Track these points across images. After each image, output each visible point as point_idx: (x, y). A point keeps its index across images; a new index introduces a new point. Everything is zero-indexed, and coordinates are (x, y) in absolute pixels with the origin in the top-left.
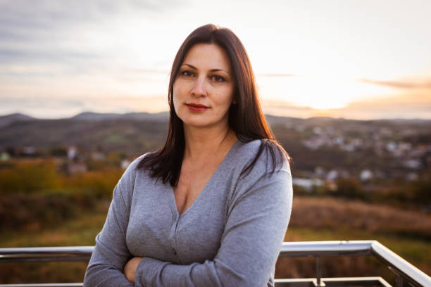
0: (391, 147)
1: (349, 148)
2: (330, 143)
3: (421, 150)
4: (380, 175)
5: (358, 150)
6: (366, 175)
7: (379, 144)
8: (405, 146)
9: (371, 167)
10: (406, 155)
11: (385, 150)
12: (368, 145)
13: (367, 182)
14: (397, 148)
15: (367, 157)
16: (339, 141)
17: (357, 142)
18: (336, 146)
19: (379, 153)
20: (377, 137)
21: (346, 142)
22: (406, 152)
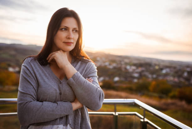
0: (128, 67)
1: (111, 67)
2: (103, 65)
3: (140, 70)
4: (122, 79)
5: (115, 68)
6: (116, 79)
7: (123, 66)
8: (134, 68)
9: (119, 76)
10: (134, 71)
11: (126, 69)
12: (119, 66)
13: (116, 82)
14: (130, 68)
15: (118, 71)
16: (107, 64)
17: (114, 65)
18: (106, 66)
19: (123, 70)
20: (123, 63)
21: (110, 65)
22: (134, 70)
